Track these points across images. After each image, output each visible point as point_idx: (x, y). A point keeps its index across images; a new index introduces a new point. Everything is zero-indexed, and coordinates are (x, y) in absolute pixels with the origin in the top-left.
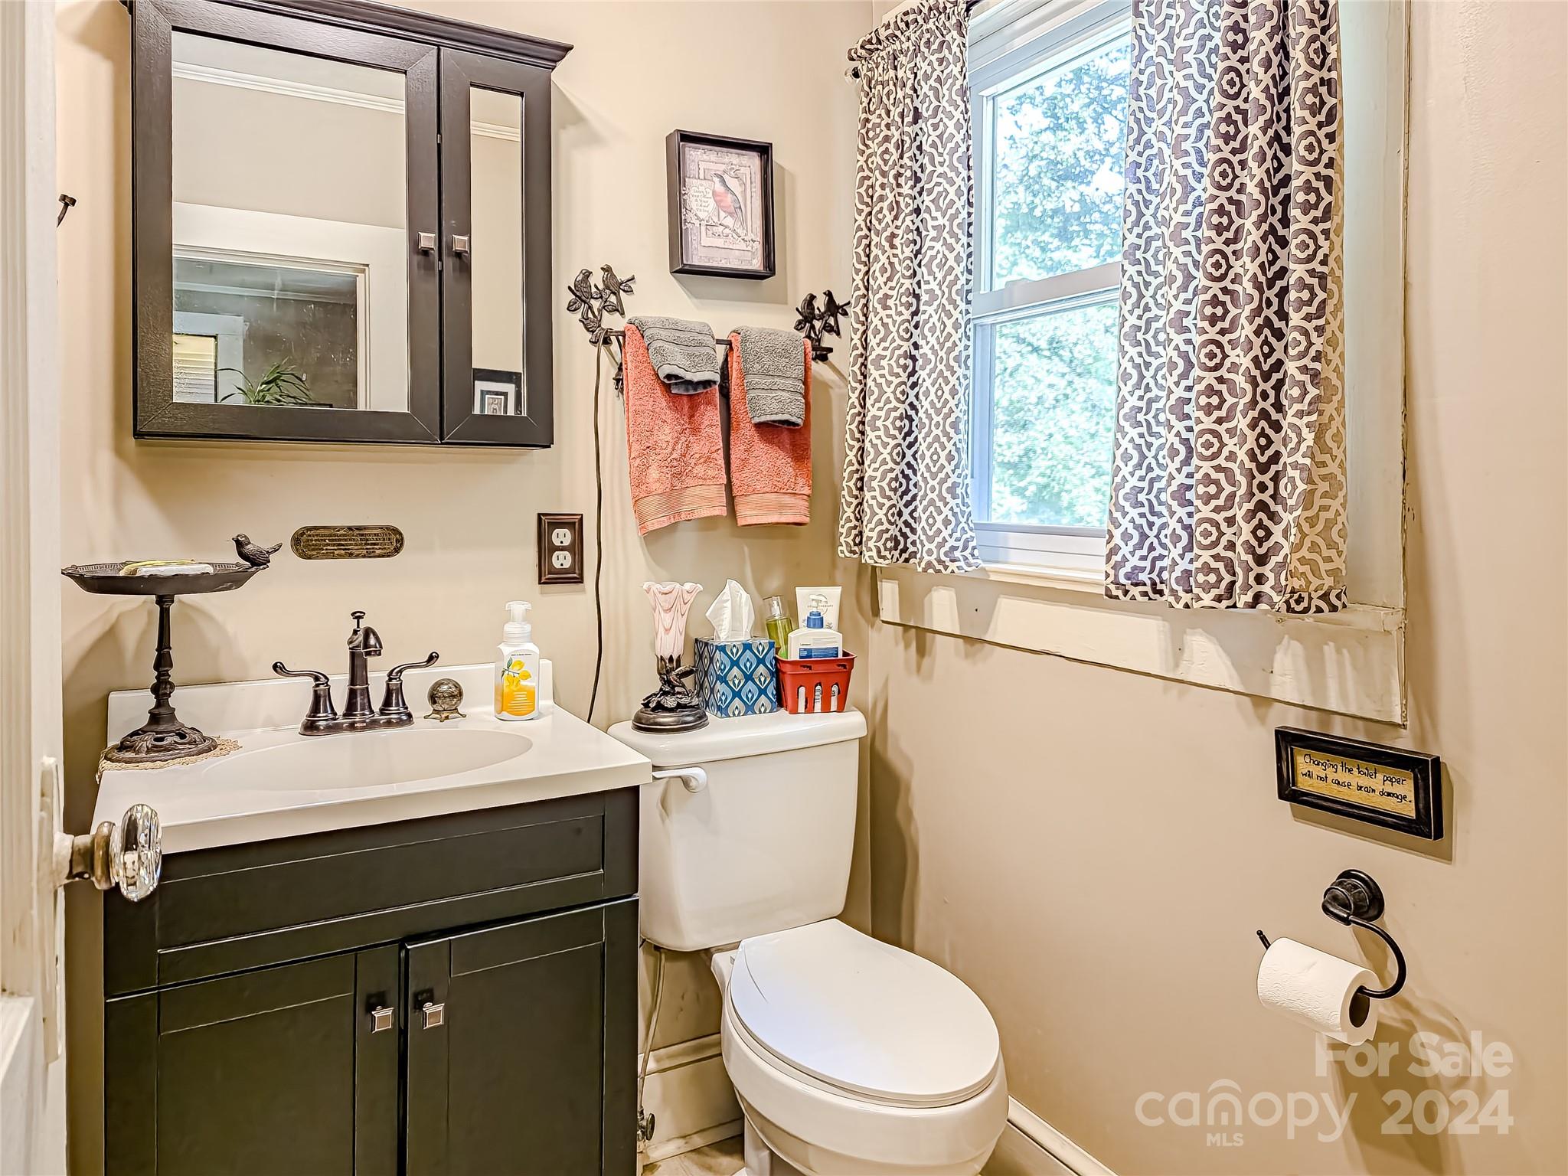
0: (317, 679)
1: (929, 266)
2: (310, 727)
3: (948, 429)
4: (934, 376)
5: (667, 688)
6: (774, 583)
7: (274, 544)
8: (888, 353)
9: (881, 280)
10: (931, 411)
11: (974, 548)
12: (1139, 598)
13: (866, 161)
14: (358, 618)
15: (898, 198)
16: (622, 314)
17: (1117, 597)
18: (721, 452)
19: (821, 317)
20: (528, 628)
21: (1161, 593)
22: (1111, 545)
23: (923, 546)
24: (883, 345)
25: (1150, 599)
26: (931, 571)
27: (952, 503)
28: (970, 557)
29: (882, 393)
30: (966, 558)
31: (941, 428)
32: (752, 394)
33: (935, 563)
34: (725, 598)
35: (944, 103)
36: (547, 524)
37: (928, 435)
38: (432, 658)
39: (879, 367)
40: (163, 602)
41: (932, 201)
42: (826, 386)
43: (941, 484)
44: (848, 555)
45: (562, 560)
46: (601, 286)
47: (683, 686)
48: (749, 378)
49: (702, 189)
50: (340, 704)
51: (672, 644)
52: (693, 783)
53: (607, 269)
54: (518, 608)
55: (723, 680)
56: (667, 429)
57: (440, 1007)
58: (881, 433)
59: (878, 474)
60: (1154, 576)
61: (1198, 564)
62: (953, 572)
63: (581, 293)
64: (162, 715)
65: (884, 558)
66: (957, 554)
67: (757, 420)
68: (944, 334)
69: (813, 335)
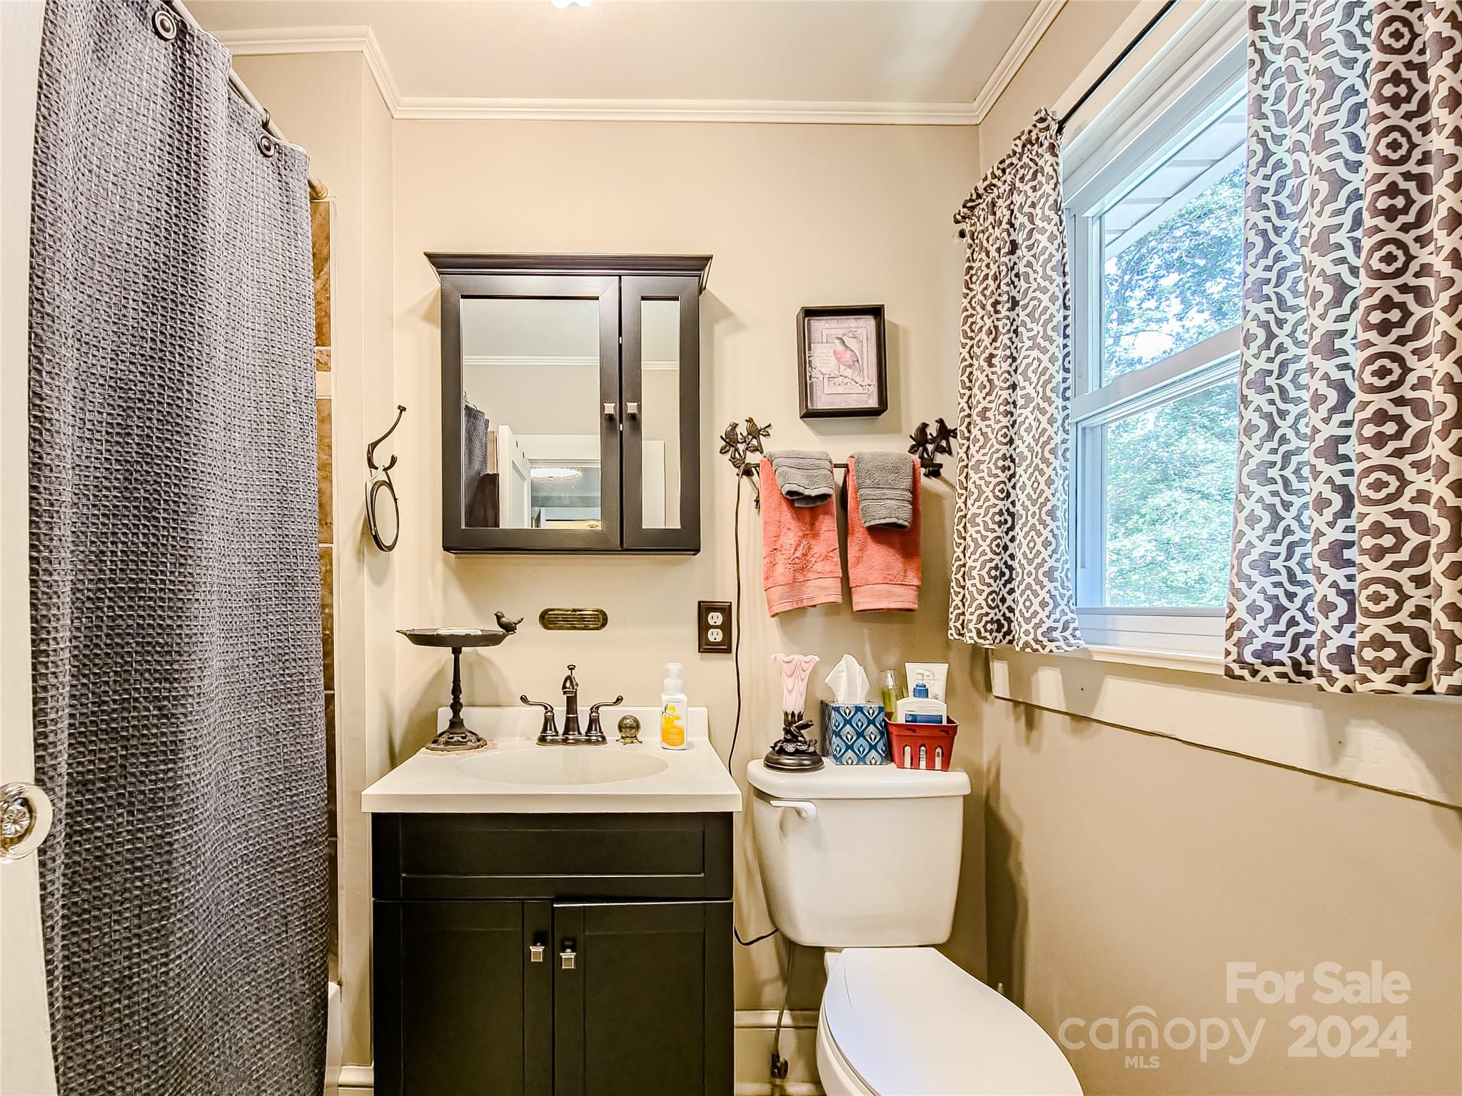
0: (546, 708)
1: (1024, 374)
2: (542, 740)
3: (1044, 517)
4: (1030, 470)
5: (789, 737)
6: (892, 659)
7: (519, 619)
8: (987, 458)
9: (980, 396)
10: (1028, 503)
11: (1075, 629)
12: (1273, 679)
13: (970, 302)
14: (571, 669)
15: (996, 323)
16: (762, 453)
17: (1242, 678)
18: (837, 552)
19: (933, 441)
20: (680, 682)
21: (1308, 675)
22: (1233, 620)
23: (1021, 627)
24: (982, 451)
25: (1291, 681)
26: (1028, 650)
27: (1049, 586)
28: (1070, 638)
29: (981, 492)
30: (1065, 639)
31: (1037, 517)
32: (863, 504)
33: (1033, 643)
34: (841, 668)
35: (1037, 221)
36: (705, 609)
37: (1024, 525)
38: (619, 700)
39: (977, 470)
40: (457, 652)
41: (1028, 315)
42: (938, 497)
43: (1037, 569)
44: (957, 637)
45: (715, 636)
46: (745, 434)
47: (802, 736)
48: (862, 491)
49: (824, 350)
50: (560, 726)
51: (794, 702)
52: (804, 814)
53: (750, 421)
54: (674, 667)
55: (838, 734)
56: (791, 535)
57: (573, 955)
58: (981, 528)
59: (978, 564)
60: (1297, 655)
61: (1365, 636)
62: (1051, 651)
63: (730, 440)
64: (456, 723)
65: (985, 638)
66: (1056, 634)
67: (868, 524)
68: (1039, 430)
69: (926, 456)
